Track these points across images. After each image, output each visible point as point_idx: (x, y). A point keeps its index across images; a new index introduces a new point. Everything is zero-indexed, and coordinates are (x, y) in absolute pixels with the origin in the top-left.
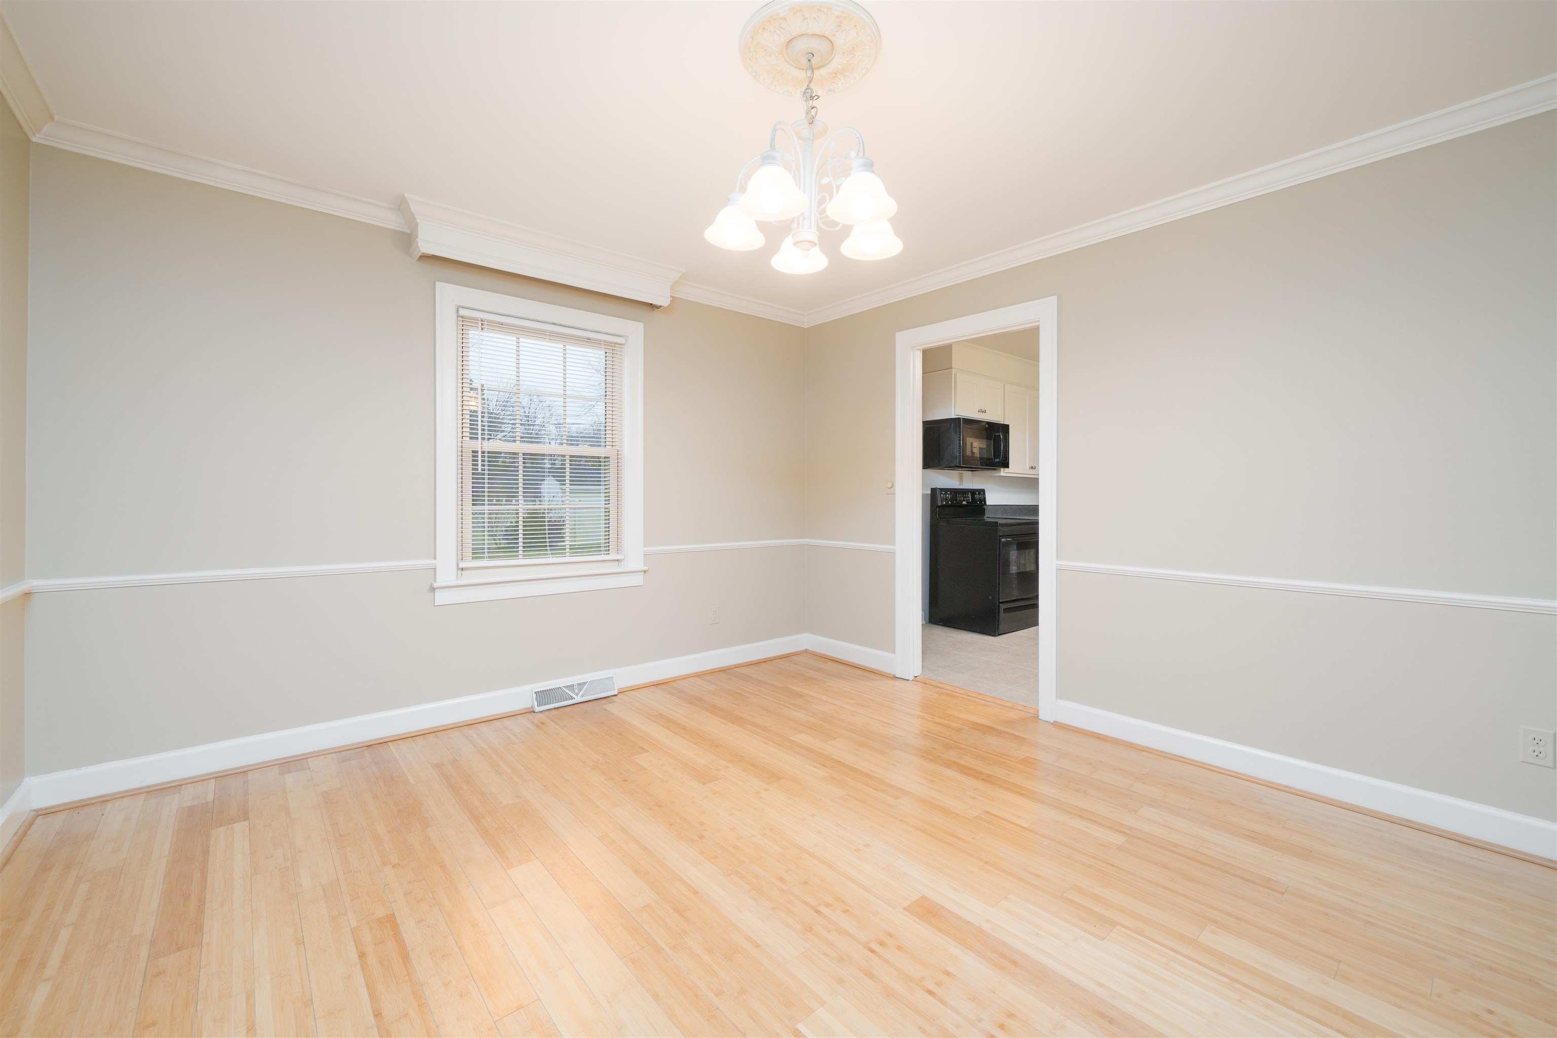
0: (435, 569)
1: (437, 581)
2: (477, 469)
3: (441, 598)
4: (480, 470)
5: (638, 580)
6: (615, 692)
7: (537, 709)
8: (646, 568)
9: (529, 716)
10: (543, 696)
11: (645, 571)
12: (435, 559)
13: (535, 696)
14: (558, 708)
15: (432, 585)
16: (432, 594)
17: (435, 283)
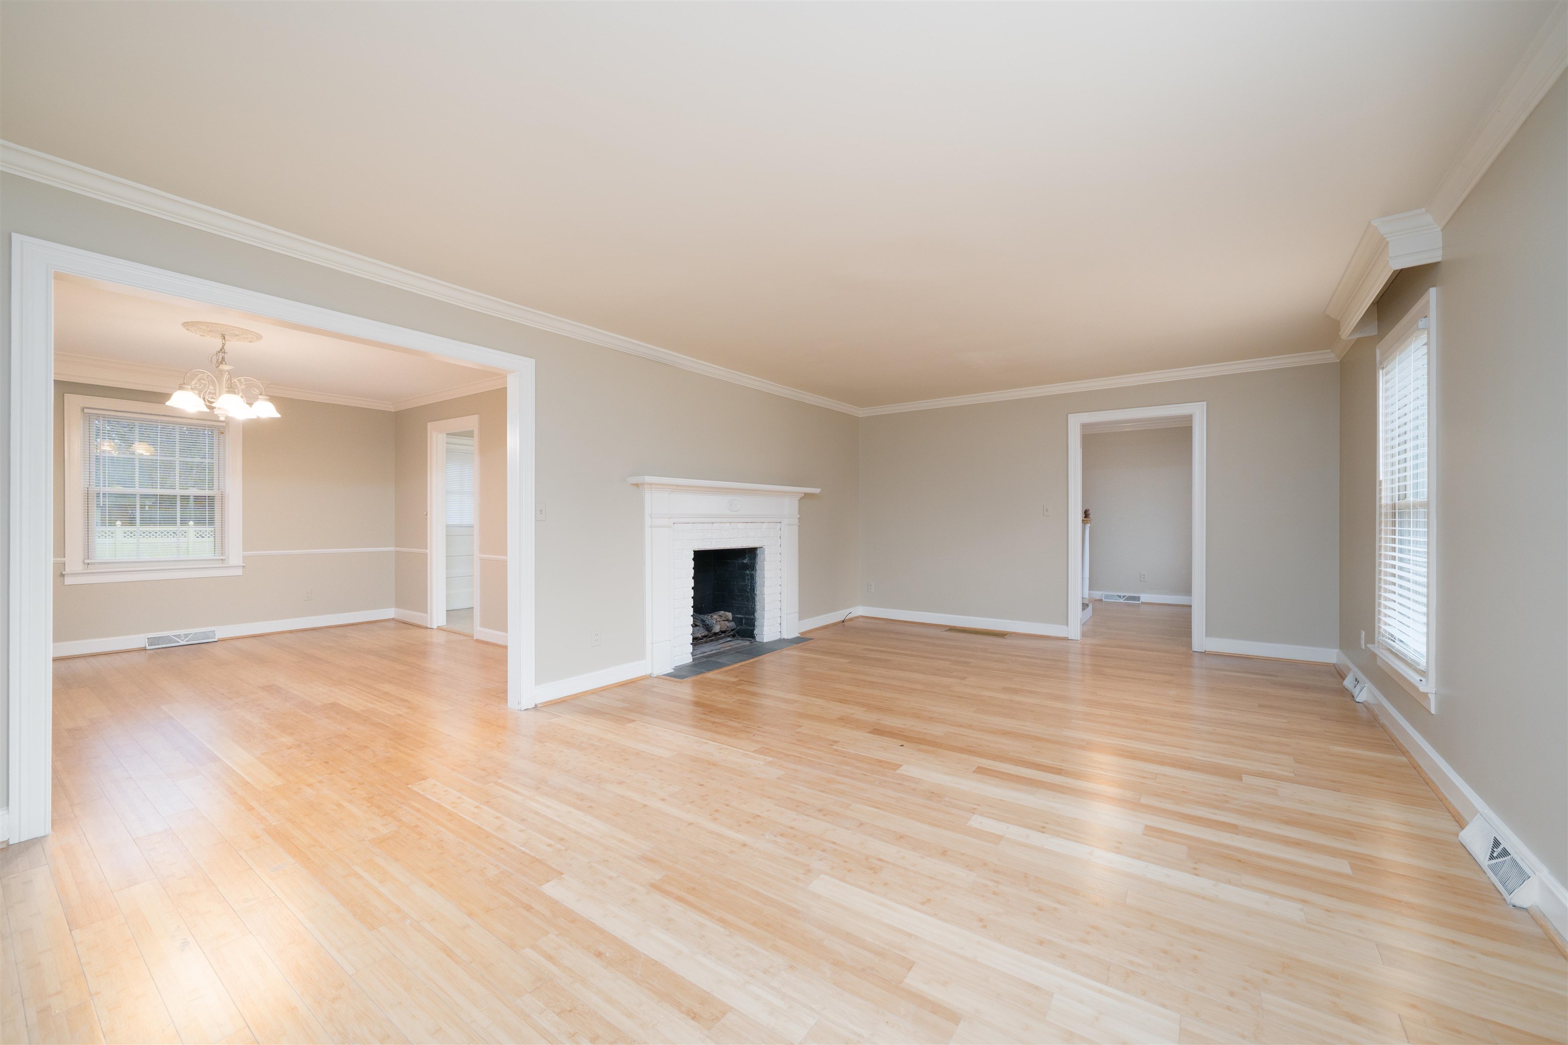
0: (65, 563)
1: (66, 570)
2: (100, 504)
3: (68, 581)
4: (101, 505)
5: (239, 572)
6: (216, 640)
7: (148, 648)
8: (244, 565)
9: (143, 653)
10: (152, 641)
11: (243, 566)
12: (64, 557)
13: (147, 640)
14: (166, 648)
15: (62, 573)
16: (62, 578)
17: (64, 394)
